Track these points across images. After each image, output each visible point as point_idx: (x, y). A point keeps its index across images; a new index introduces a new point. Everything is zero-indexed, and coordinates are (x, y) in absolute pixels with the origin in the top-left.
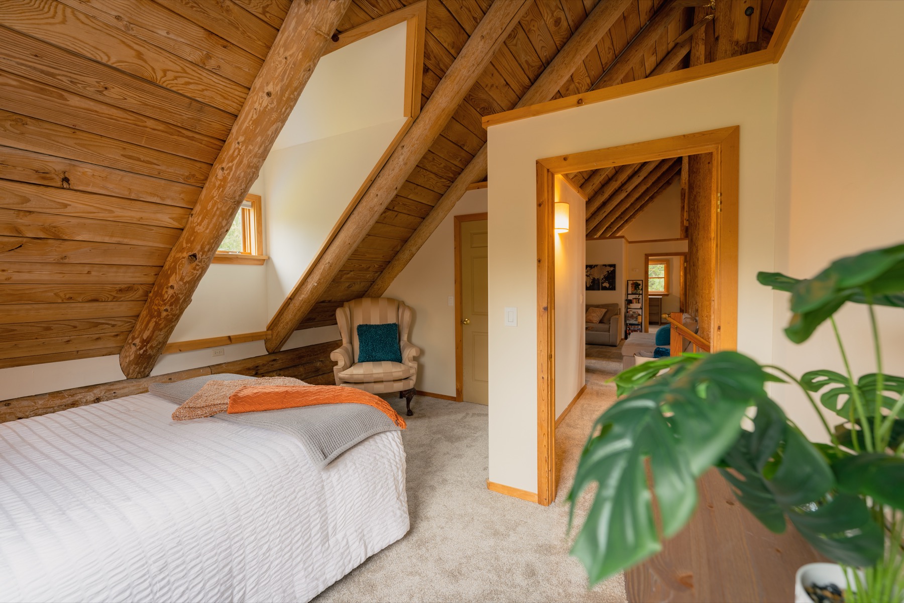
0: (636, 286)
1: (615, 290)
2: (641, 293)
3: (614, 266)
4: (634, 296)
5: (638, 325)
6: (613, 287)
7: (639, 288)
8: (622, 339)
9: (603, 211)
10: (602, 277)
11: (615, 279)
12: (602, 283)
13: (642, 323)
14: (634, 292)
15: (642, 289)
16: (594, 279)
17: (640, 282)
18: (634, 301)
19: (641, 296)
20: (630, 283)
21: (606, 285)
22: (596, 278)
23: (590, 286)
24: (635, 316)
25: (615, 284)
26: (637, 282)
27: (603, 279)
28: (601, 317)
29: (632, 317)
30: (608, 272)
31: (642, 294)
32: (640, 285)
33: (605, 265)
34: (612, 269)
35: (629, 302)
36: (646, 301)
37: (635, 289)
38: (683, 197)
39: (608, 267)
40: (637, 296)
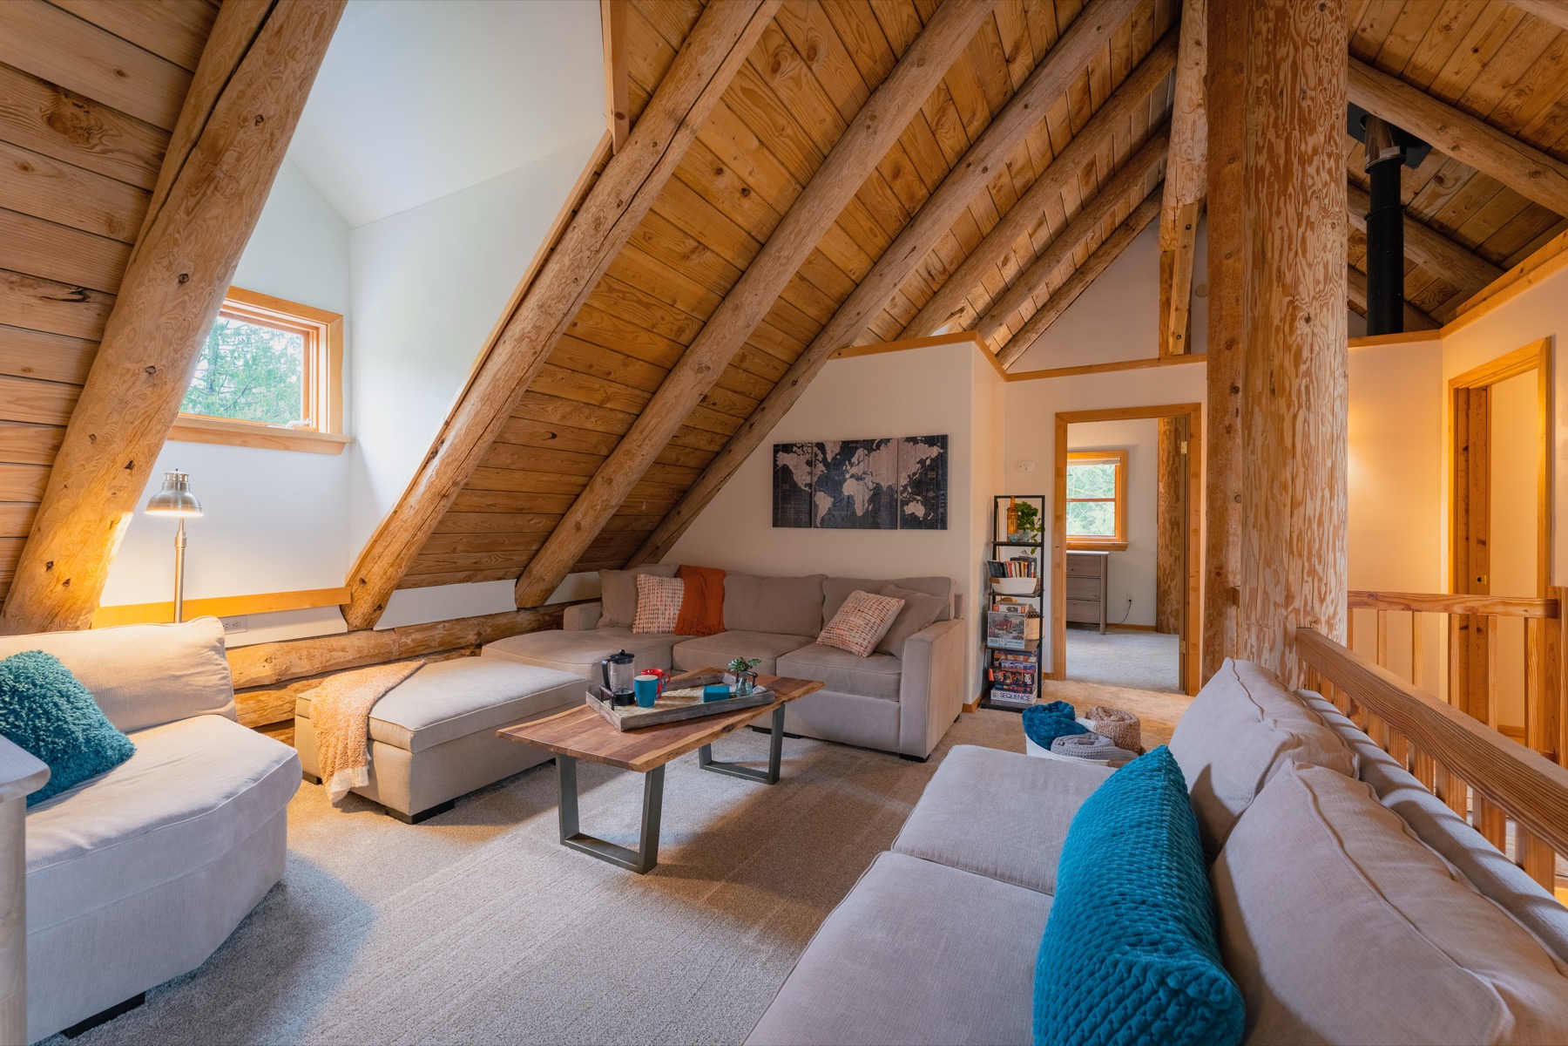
0: (1024, 515)
1: (944, 527)
2: (1039, 539)
3: (941, 441)
4: (1017, 552)
5: (1027, 653)
6: (937, 520)
7: (1032, 523)
8: (966, 708)
9: (908, 247)
10: (904, 481)
11: (945, 488)
12: (905, 503)
13: (1040, 646)
14: (1015, 537)
15: (1042, 529)
16: (878, 487)
17: (1035, 504)
18: (1014, 567)
19: (1039, 549)
20: (1004, 505)
21: (917, 509)
22: (884, 485)
23: (866, 513)
24: (1016, 621)
25: (945, 506)
26: (1029, 501)
27: (905, 487)
28: (882, 631)
29: (1005, 624)
30: (922, 462)
31: (1041, 545)
32: (1035, 514)
33: (913, 440)
34: (935, 451)
35: (997, 571)
36: (1056, 566)
37: (1020, 526)
38: (1166, 276)
39: (921, 446)
40: (1029, 549)
